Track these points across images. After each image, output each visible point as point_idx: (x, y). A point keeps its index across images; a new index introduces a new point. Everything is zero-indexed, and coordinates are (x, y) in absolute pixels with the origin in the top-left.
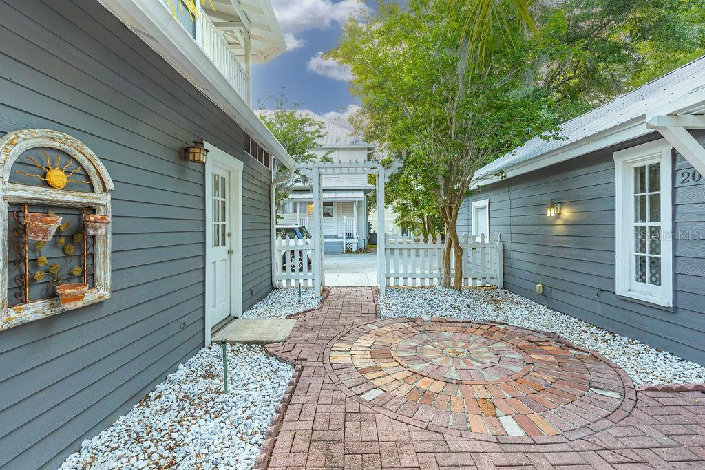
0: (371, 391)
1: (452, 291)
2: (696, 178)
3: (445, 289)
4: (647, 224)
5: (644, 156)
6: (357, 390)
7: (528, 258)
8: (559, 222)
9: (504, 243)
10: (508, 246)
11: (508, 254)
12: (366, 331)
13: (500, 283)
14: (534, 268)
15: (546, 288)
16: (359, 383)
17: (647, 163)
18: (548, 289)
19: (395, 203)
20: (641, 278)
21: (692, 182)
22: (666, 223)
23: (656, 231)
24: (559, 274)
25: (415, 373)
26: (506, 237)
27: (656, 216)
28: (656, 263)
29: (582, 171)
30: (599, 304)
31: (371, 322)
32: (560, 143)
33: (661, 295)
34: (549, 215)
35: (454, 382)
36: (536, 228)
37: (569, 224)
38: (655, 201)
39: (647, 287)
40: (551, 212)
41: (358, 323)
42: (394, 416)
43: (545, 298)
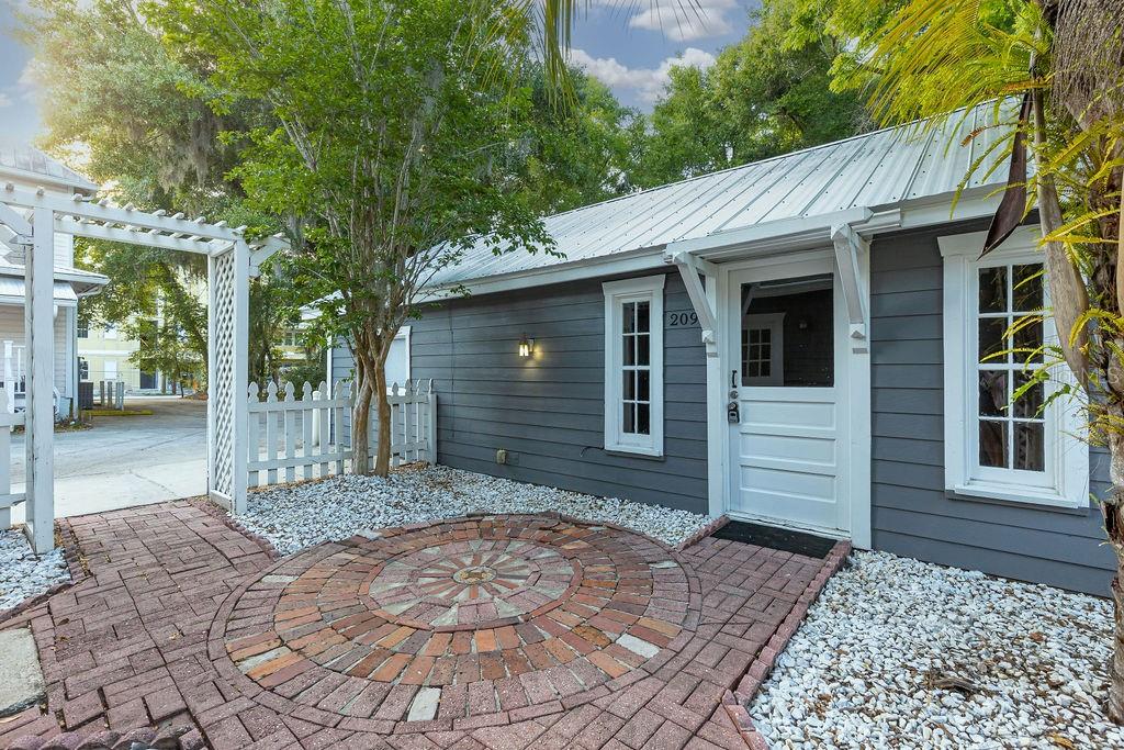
0: (417, 699)
1: (376, 480)
2: (684, 321)
3: (362, 478)
4: (636, 368)
5: (635, 293)
6: (390, 712)
7: (482, 414)
8: (531, 364)
9: (441, 396)
10: (447, 398)
11: (448, 411)
12: (278, 593)
13: (432, 458)
14: (491, 429)
15: (511, 454)
16: (380, 696)
17: (636, 300)
18: (513, 455)
19: (131, 319)
20: (629, 428)
21: (680, 325)
22: (656, 367)
23: (644, 376)
24: (531, 433)
25: (453, 632)
26: (442, 386)
27: (645, 359)
28: (644, 411)
29: (563, 300)
30: (583, 465)
31: (267, 570)
32: (554, 260)
33: (650, 444)
34: (521, 355)
35: (521, 620)
36: (496, 371)
37: (542, 366)
38: (645, 342)
39: (636, 437)
40: (524, 351)
41: (238, 581)
42: (501, 718)
43: (512, 469)
